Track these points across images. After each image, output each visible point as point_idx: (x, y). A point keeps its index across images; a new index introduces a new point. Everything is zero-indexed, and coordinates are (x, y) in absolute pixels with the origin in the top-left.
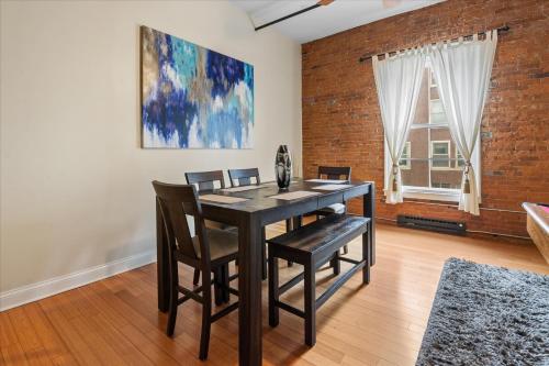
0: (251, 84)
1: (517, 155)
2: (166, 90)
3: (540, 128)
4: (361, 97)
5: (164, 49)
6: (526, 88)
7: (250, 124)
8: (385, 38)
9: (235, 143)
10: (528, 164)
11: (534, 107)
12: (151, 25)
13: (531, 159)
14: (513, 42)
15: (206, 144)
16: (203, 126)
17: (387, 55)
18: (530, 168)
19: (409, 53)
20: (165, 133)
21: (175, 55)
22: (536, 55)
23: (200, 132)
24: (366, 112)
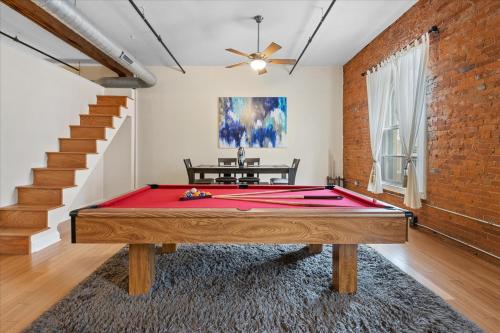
0: (284, 109)
1: (451, 153)
2: (229, 122)
3: (466, 126)
5: (229, 104)
6: (456, 84)
7: (283, 133)
9: (270, 144)
10: (458, 163)
11: (462, 103)
12: (222, 96)
13: (460, 157)
14: (448, 38)
15: (251, 145)
16: (249, 136)
17: (373, 69)
18: (459, 167)
20: (229, 141)
21: (234, 106)
22: (463, 48)
23: (247, 140)
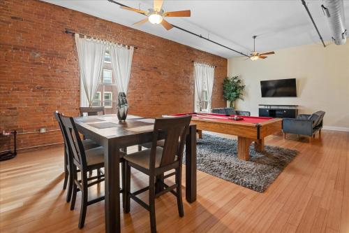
4: (63, 58)
8: (81, 25)
17: (85, 36)
19: (98, 41)
24: (68, 70)
